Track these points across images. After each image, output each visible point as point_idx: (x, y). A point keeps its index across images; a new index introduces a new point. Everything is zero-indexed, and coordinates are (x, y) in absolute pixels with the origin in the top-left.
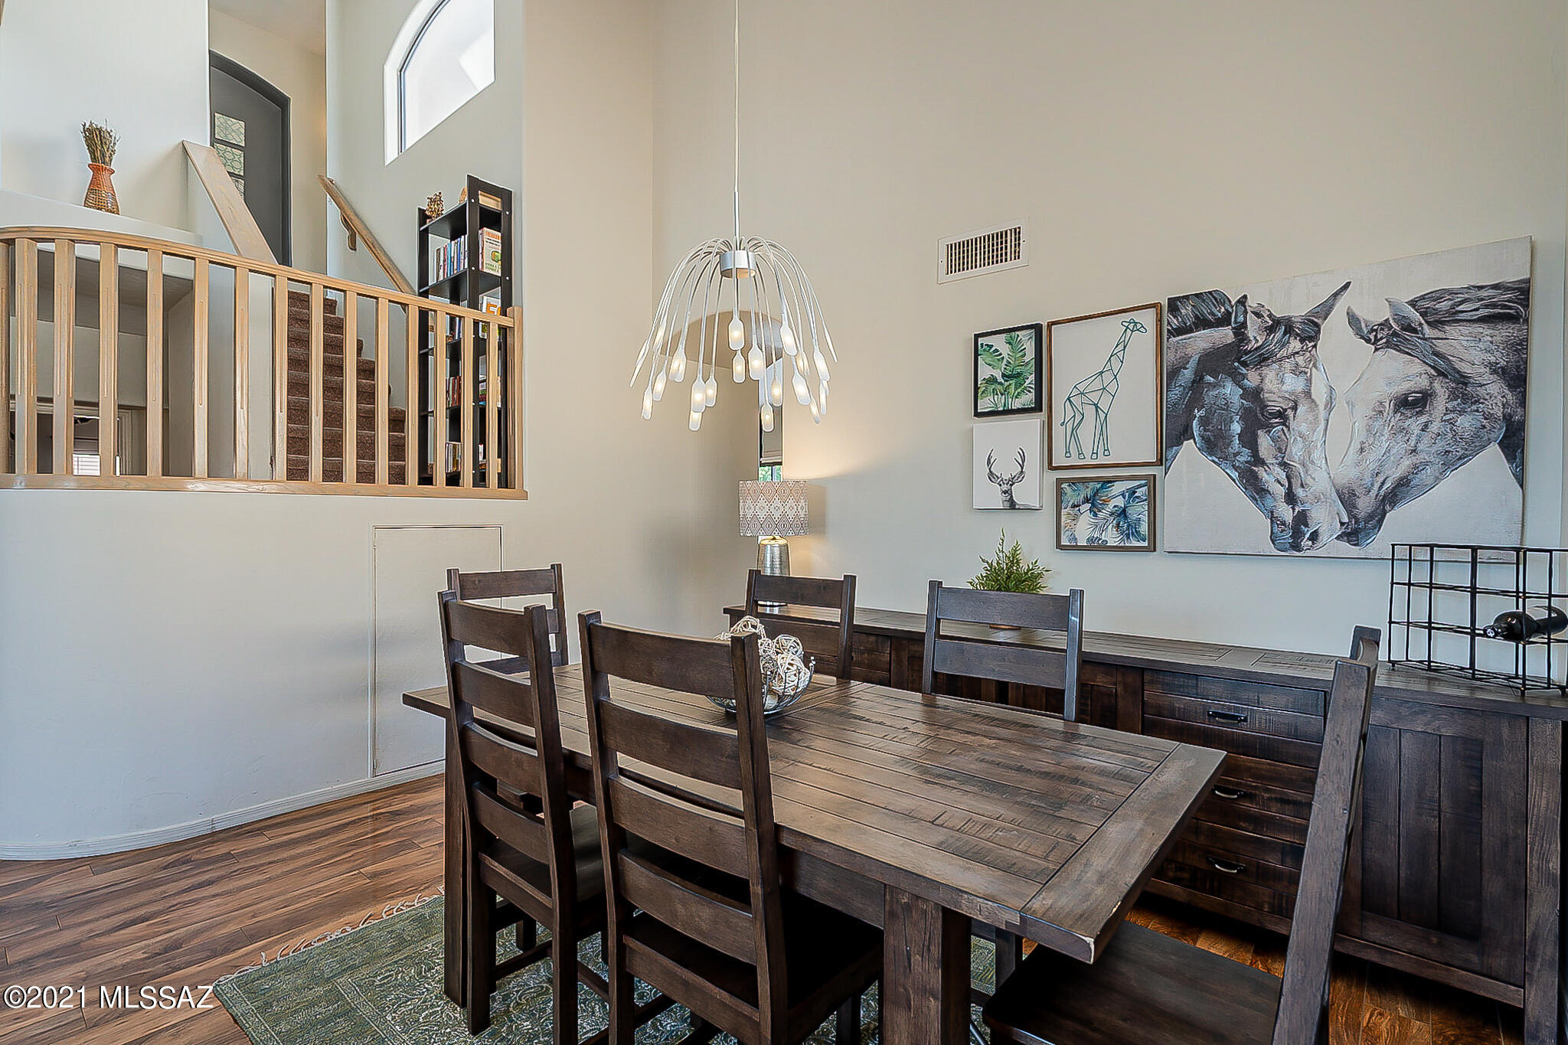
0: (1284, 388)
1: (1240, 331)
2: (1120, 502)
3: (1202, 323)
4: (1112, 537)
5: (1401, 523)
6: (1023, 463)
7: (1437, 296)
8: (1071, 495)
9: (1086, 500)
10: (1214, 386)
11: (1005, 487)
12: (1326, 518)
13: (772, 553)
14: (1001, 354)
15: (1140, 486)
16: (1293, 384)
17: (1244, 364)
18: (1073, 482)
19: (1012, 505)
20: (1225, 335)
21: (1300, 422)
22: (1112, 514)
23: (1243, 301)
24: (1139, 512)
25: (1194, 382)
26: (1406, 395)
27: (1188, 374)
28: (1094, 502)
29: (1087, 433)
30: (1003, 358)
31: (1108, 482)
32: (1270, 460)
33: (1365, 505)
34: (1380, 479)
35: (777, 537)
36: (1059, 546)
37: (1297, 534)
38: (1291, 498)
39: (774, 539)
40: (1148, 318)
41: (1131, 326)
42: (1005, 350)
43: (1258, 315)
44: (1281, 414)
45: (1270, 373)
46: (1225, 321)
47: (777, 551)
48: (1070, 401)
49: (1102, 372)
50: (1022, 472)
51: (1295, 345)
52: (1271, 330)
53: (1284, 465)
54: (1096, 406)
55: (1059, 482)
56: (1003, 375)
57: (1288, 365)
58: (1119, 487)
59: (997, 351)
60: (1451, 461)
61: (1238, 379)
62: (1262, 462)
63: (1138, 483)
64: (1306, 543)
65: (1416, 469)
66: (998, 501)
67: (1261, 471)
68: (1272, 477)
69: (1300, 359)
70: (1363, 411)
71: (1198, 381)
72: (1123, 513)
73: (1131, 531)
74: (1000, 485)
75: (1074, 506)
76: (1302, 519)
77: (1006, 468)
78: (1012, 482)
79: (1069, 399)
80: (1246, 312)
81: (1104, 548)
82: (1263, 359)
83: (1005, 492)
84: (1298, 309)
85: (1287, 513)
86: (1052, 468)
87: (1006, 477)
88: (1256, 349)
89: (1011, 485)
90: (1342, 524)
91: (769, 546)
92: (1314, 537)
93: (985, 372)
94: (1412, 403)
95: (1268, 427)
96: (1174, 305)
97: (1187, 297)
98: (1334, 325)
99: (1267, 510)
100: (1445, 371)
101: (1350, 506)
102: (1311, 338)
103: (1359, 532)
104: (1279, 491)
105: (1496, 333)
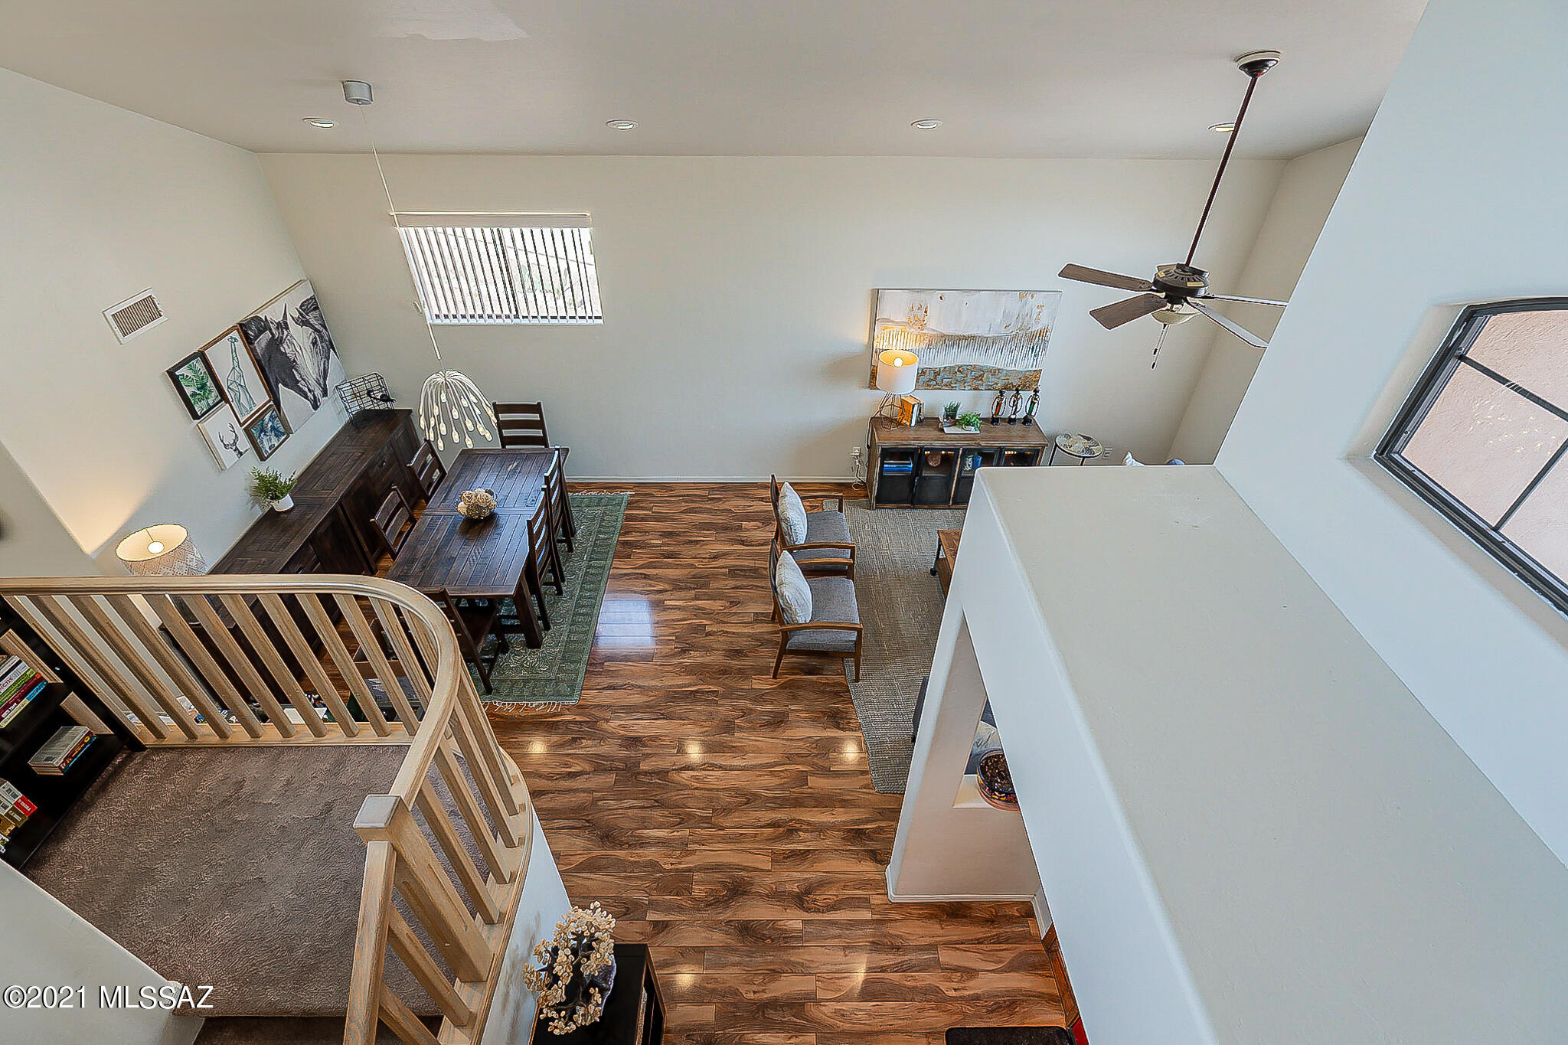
0: (290, 350)
1: (271, 331)
2: (270, 424)
3: (258, 333)
4: (276, 441)
5: (330, 383)
7: (303, 304)
8: (255, 433)
9: (261, 432)
11: (234, 448)
12: (318, 392)
14: (191, 378)
16: (291, 347)
17: (278, 345)
18: (252, 425)
19: (241, 455)
20: (268, 335)
21: (299, 360)
22: (271, 431)
23: (266, 318)
24: (278, 424)
26: (313, 340)
28: (263, 430)
29: (244, 399)
30: (193, 379)
31: (262, 417)
32: (300, 379)
33: (322, 381)
34: (320, 372)
37: (316, 401)
38: (309, 389)
40: (235, 334)
41: (232, 339)
42: (190, 374)
43: (272, 323)
45: (285, 346)
46: (265, 328)
48: (230, 389)
49: (234, 368)
50: (236, 435)
51: (285, 332)
52: (278, 328)
53: (302, 379)
54: (241, 385)
55: (246, 430)
56: (198, 389)
57: (287, 341)
58: (267, 418)
59: (187, 376)
60: (328, 358)
61: (279, 352)
62: (299, 382)
64: (318, 403)
65: (324, 364)
66: (235, 457)
67: (300, 385)
68: (303, 386)
69: (289, 337)
70: (308, 350)
72: (273, 428)
73: (278, 434)
74: (231, 448)
75: (258, 437)
76: (314, 395)
77: (229, 440)
78: (234, 443)
79: (228, 387)
80: (269, 323)
82: (281, 341)
83: (235, 450)
84: (280, 319)
85: (311, 396)
86: (242, 424)
87: (232, 442)
88: (278, 337)
89: (235, 445)
90: (321, 391)
92: (319, 400)
93: (189, 391)
94: (314, 343)
95: (293, 367)
97: (247, 321)
98: (290, 321)
99: (306, 397)
100: (316, 330)
101: (320, 385)
102: (287, 328)
103: (325, 393)
104: (306, 389)
105: (316, 313)
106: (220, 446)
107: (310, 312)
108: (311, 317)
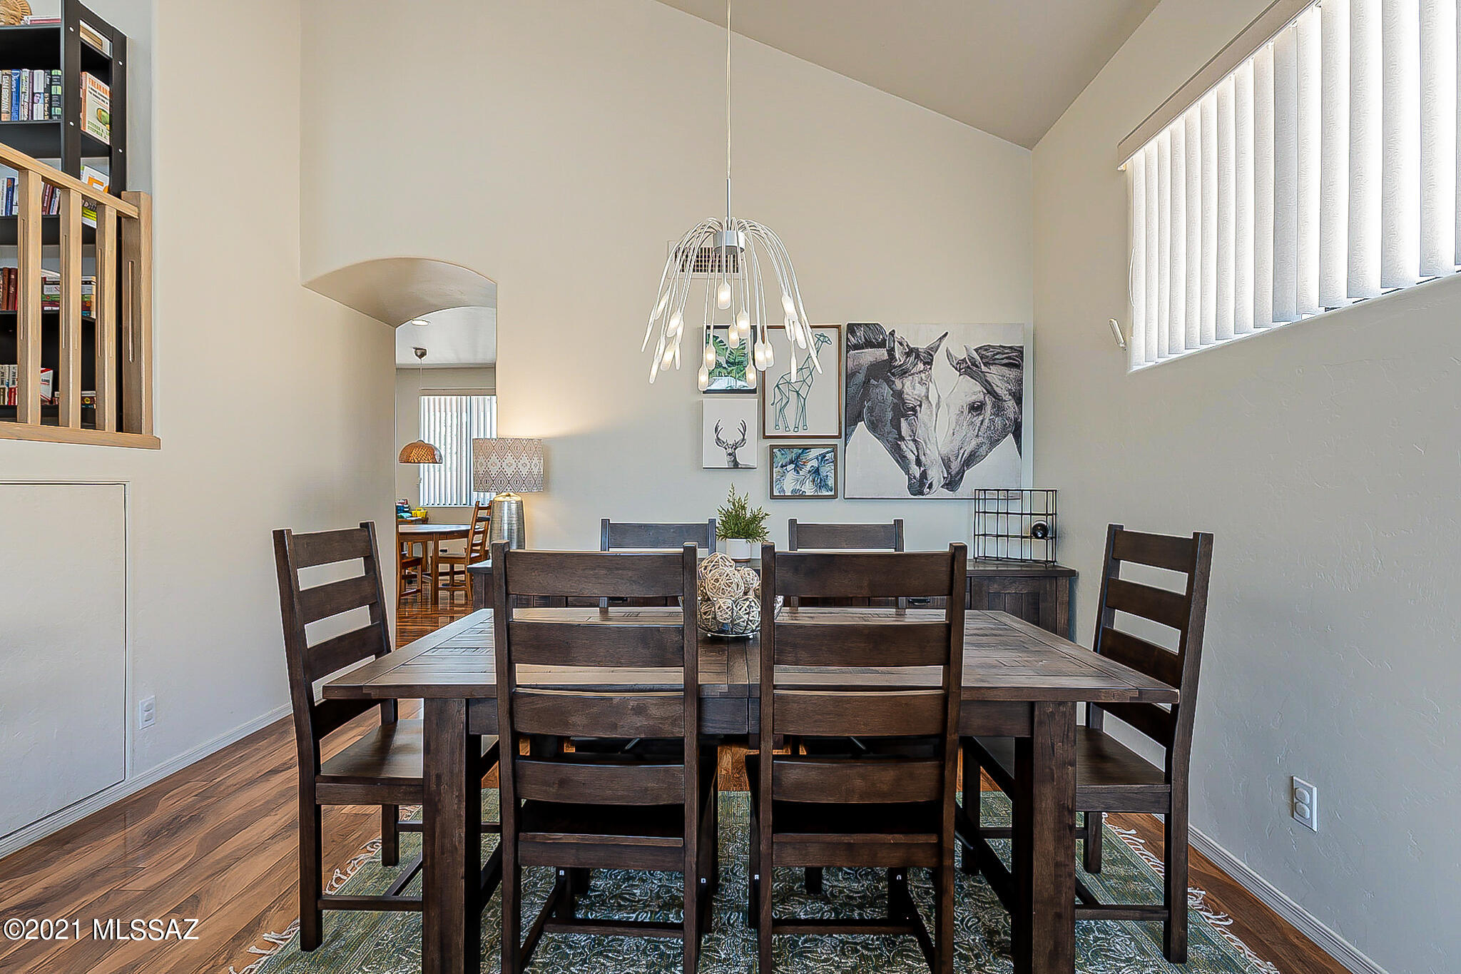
0: (915, 392)
1: (891, 352)
2: (815, 463)
3: (869, 344)
4: (809, 489)
5: (974, 478)
6: (745, 432)
7: (986, 348)
8: (780, 458)
9: (791, 462)
10: (877, 386)
11: (730, 451)
12: (936, 475)
13: (509, 509)
14: (725, 345)
15: (828, 453)
16: (920, 390)
17: (893, 374)
18: (781, 447)
19: (736, 465)
20: (882, 354)
21: (923, 414)
22: (809, 471)
23: (892, 333)
24: (827, 470)
25: (864, 382)
26: (974, 403)
27: (861, 377)
28: (797, 463)
29: (791, 412)
30: (727, 348)
31: (806, 448)
32: (908, 438)
33: (955, 466)
34: (962, 451)
35: (512, 494)
36: (773, 497)
37: (922, 484)
38: (919, 463)
39: (509, 495)
40: (832, 334)
41: (822, 338)
43: (901, 344)
44: (913, 409)
45: (908, 382)
46: (882, 345)
47: (514, 507)
48: (779, 388)
49: (802, 369)
50: (743, 439)
51: (921, 366)
52: (908, 354)
53: (914, 441)
54: (798, 394)
55: (772, 447)
56: (727, 362)
57: (917, 378)
58: (814, 453)
59: (721, 342)
60: (994, 443)
61: (890, 384)
62: (903, 439)
63: (826, 450)
64: (926, 490)
65: (979, 446)
66: (725, 462)
67: (903, 446)
68: (908, 448)
69: (923, 375)
70: (955, 411)
71: (866, 382)
72: (817, 471)
73: (822, 484)
74: (726, 449)
75: (782, 466)
76: (924, 475)
77: (731, 436)
78: (735, 446)
79: (777, 386)
80: (894, 342)
81: (803, 497)
82: (904, 373)
83: (730, 454)
84: (922, 346)
85: (916, 472)
86: (765, 437)
87: (731, 442)
88: (900, 366)
89: (735, 449)
90: (944, 478)
91: (506, 503)
92: (930, 486)
94: (976, 408)
95: (906, 416)
96: (852, 328)
97: (860, 325)
98: (940, 357)
99: (906, 470)
100: (991, 392)
101: (948, 467)
102: (929, 363)
103: (952, 483)
104: (912, 457)
105: (1011, 373)
106: (709, 436)
107: (993, 364)
108: (996, 375)
